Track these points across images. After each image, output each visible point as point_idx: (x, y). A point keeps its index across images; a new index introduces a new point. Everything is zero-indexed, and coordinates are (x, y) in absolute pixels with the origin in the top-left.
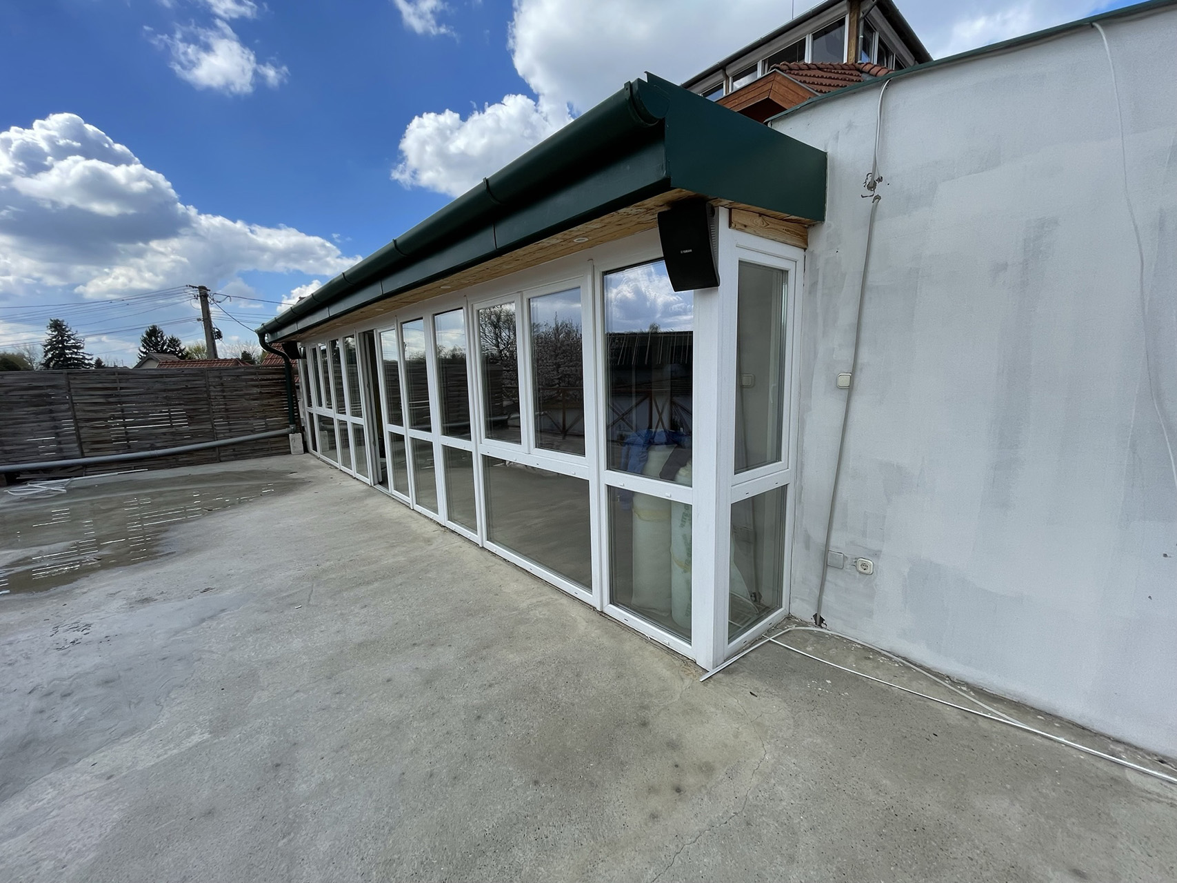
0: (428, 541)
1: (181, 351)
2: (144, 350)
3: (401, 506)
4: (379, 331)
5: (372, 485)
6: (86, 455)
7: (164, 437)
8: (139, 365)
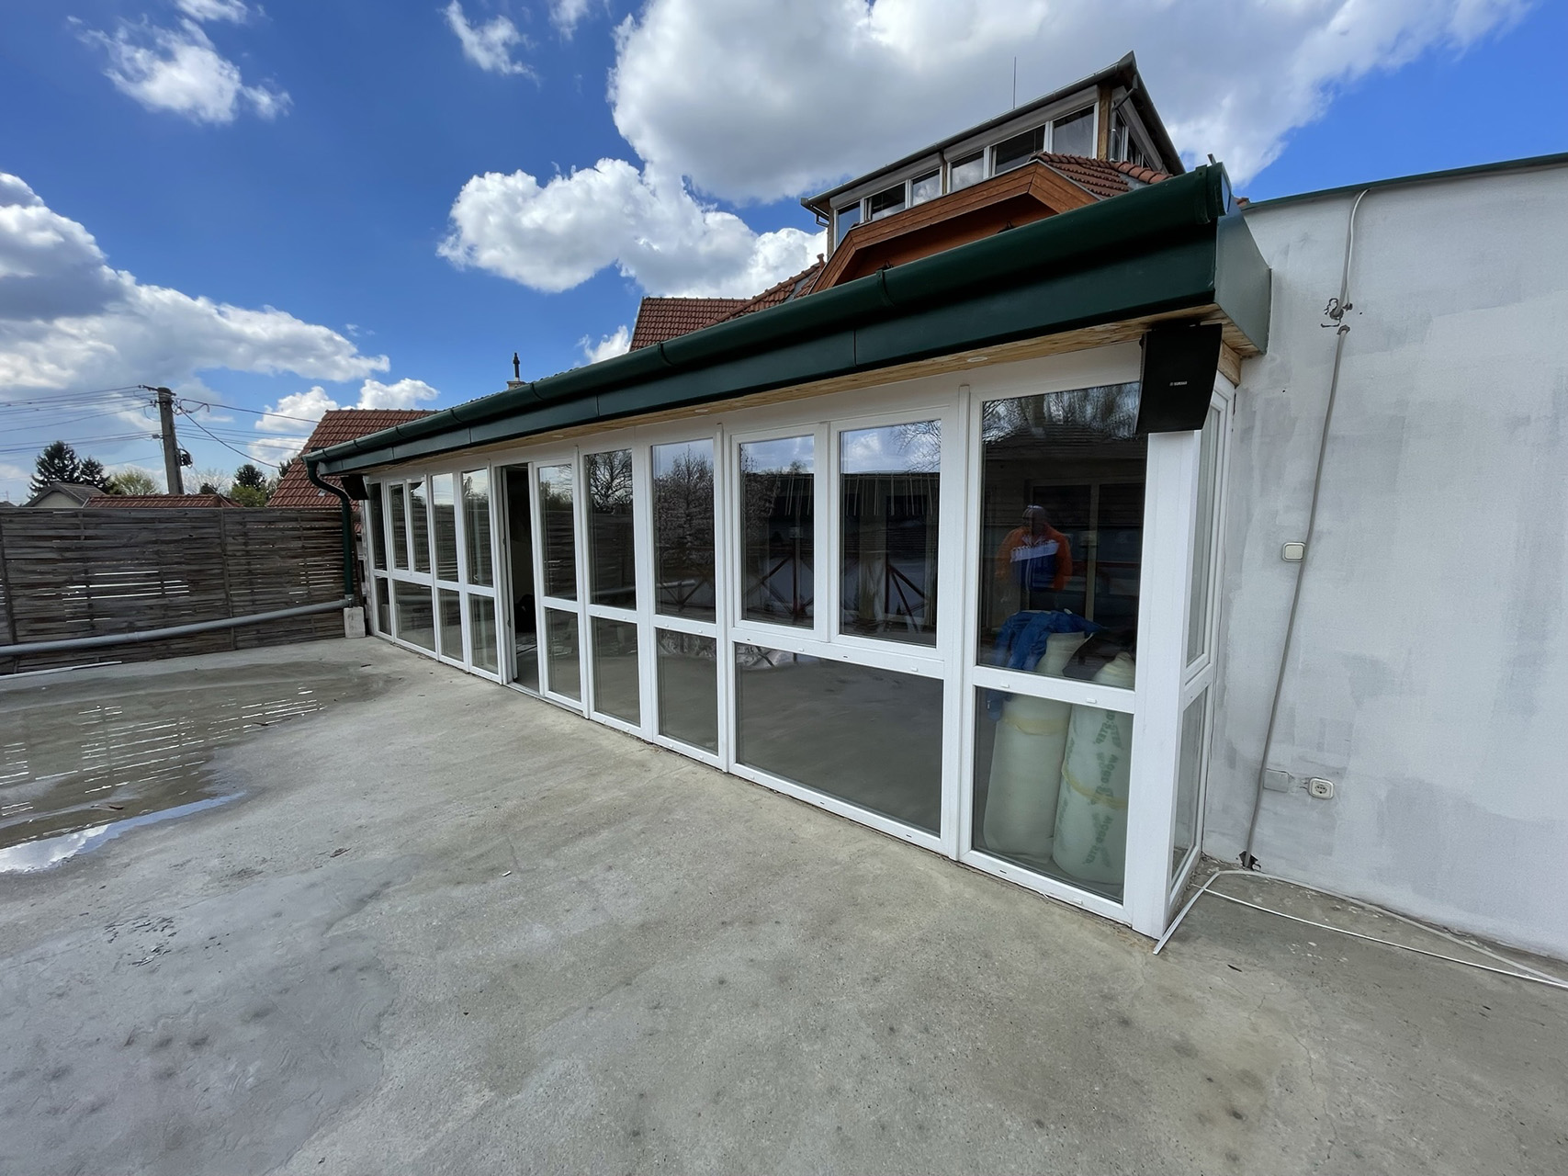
0: (642, 765)
1: (103, 480)
2: (41, 478)
3: (567, 715)
4: (537, 465)
5: (505, 683)
6: (20, 639)
7: (152, 611)
8: (34, 502)
